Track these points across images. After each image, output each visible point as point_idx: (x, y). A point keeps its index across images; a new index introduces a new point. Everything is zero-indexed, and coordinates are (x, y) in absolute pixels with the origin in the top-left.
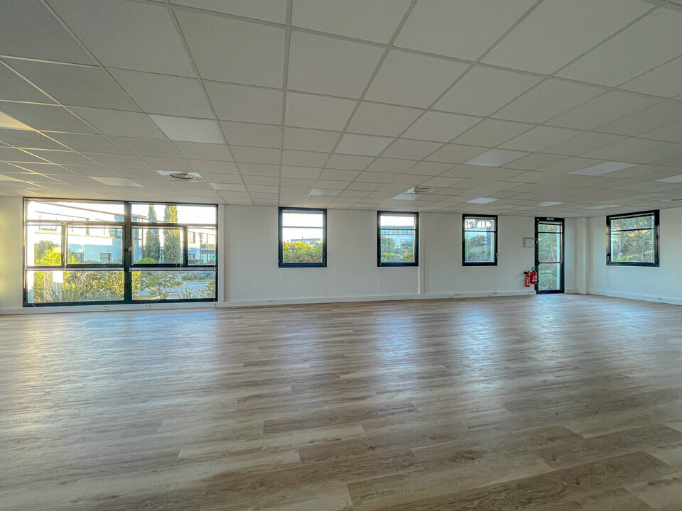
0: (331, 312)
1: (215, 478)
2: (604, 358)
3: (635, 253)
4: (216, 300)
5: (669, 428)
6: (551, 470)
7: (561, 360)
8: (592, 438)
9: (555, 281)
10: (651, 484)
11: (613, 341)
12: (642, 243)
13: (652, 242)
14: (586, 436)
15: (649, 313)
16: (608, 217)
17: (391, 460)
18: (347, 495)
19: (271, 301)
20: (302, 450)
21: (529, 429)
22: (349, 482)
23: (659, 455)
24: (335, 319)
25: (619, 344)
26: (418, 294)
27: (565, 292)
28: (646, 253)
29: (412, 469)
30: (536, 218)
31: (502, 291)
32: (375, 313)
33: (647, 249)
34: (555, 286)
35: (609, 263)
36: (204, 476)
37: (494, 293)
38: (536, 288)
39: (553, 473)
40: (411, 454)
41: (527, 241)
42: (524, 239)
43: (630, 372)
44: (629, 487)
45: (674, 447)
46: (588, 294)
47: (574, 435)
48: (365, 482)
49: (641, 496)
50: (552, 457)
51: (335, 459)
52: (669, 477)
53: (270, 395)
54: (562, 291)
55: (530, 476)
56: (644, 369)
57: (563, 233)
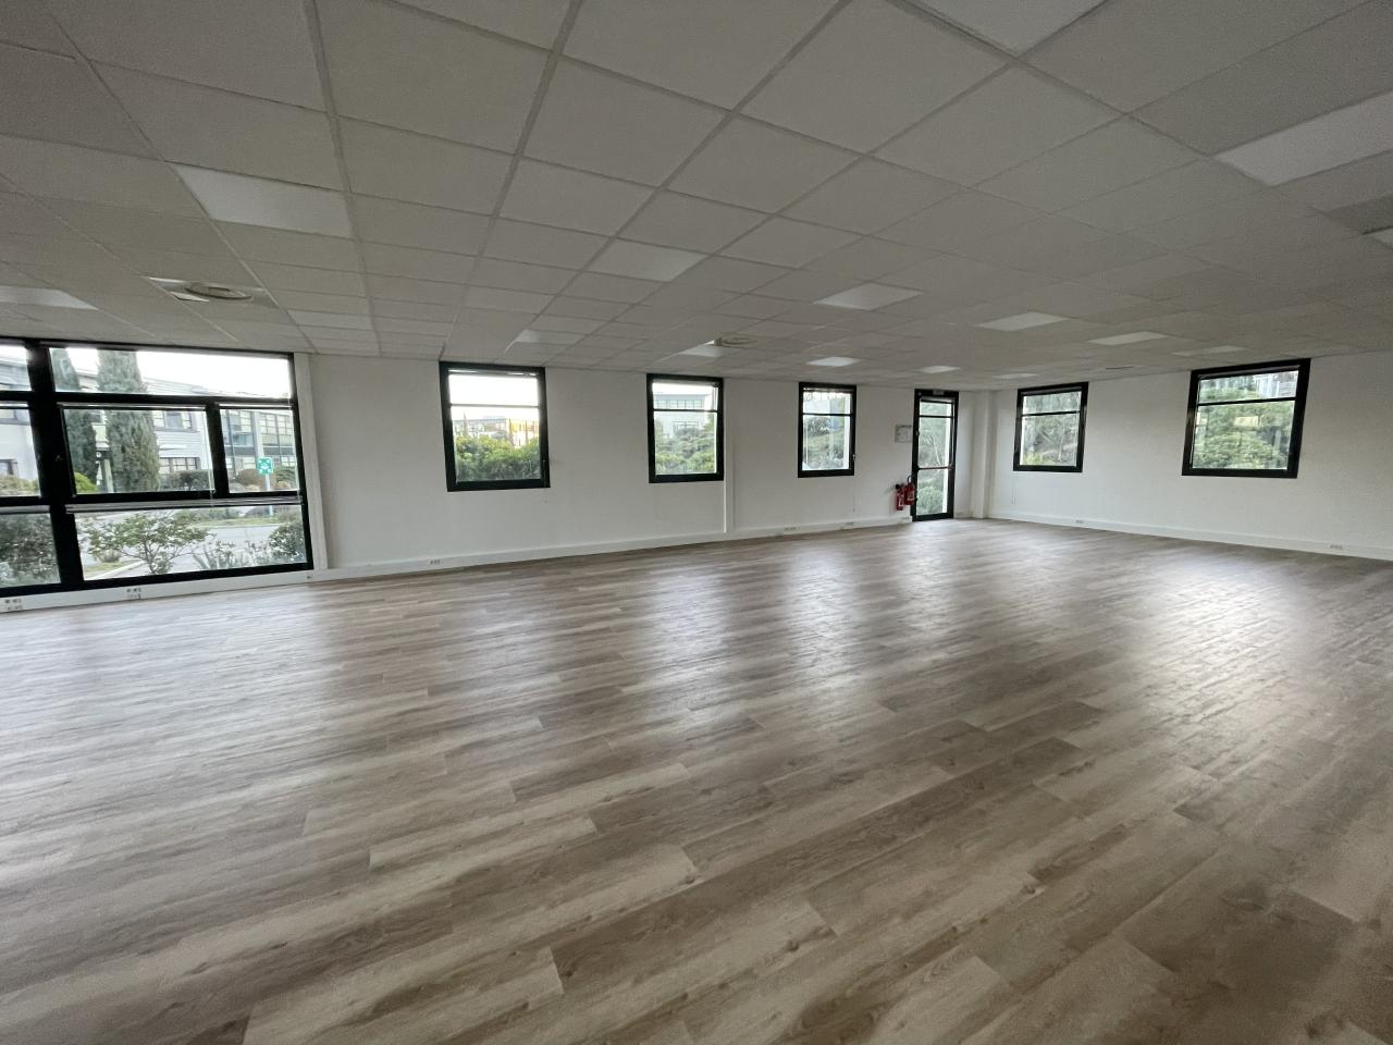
0: (569, 576)
1: (459, 880)
2: (1009, 618)
3: (1051, 447)
4: (309, 565)
5: (1083, 705)
6: (951, 777)
7: (953, 628)
8: (997, 731)
9: (941, 498)
10: (1062, 774)
11: (1019, 592)
12: (1061, 432)
13: (1075, 429)
14: (990, 729)
15: (1065, 545)
16: (1020, 391)
17: (739, 803)
18: (686, 860)
19: (437, 562)
20: (594, 814)
21: (919, 731)
22: (683, 844)
23: (1072, 739)
24: (581, 589)
25: (1026, 596)
26: (723, 531)
27: (955, 515)
28: (1066, 447)
29: (770, 811)
30: (917, 391)
31: (861, 520)
32: (651, 573)
33: (1068, 441)
34: (941, 507)
35: (1017, 467)
36: (436, 883)
37: (848, 524)
38: (913, 512)
39: (951, 782)
40: (764, 790)
41: (902, 431)
42: (898, 428)
43: (1039, 636)
44: (1038, 782)
45: (1087, 727)
46: (986, 518)
47: (973, 729)
48: (707, 840)
49: (1052, 790)
50: (949, 762)
51: (652, 818)
52: (1080, 763)
53: (503, 739)
54: (949, 515)
55: (927, 788)
56: (1057, 629)
57: (954, 418)
